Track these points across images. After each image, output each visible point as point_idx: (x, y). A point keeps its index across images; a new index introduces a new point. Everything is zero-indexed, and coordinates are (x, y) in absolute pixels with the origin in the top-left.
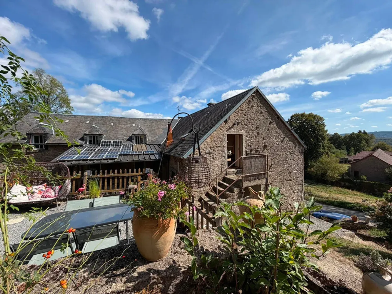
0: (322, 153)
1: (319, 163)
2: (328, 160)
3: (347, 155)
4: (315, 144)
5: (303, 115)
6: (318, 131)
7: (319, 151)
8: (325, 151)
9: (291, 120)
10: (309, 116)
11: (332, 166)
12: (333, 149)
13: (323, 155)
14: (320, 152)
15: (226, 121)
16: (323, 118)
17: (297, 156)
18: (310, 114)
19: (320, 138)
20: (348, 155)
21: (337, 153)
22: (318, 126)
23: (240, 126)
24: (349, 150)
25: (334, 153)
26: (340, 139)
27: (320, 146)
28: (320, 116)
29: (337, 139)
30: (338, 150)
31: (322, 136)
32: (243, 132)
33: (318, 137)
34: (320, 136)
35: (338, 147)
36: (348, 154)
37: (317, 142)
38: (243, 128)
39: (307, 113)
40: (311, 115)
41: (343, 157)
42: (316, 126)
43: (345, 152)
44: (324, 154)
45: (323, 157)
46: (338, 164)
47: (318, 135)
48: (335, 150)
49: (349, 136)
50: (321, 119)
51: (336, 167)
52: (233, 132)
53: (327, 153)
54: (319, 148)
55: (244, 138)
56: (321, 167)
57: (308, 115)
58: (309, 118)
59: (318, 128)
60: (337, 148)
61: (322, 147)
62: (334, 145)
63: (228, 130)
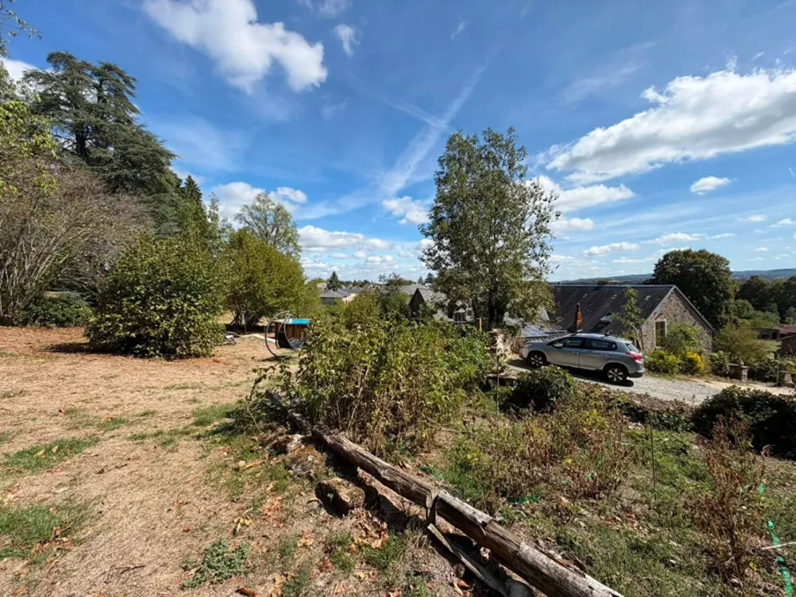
0: (725, 322)
1: (718, 338)
2: (736, 333)
3: (778, 322)
4: (711, 304)
5: (687, 253)
6: (717, 283)
7: (718, 316)
8: (731, 319)
9: (663, 261)
10: (698, 256)
11: (745, 344)
12: (748, 309)
13: (726, 324)
14: (721, 319)
15: (655, 313)
16: (728, 259)
17: (706, 337)
18: (700, 252)
19: (722, 295)
20: (781, 322)
21: (757, 320)
22: (717, 274)
23: (663, 316)
24: (785, 313)
25: (749, 318)
26: (765, 288)
27: (721, 309)
28: (721, 256)
29: (758, 288)
30: (760, 313)
31: (724, 292)
32: (665, 320)
33: (717, 293)
34: (721, 292)
35: (760, 306)
36: (783, 321)
37: (715, 301)
38: (665, 317)
39: (695, 249)
40: (702, 254)
41: (768, 328)
42: (712, 274)
43: (775, 316)
44: (728, 323)
45: (727, 327)
46: (754, 341)
47: (717, 289)
48: (752, 312)
49: (785, 283)
50: (720, 260)
51: (752, 346)
52: (659, 320)
53: (735, 321)
54: (719, 313)
55: (666, 324)
56: (723, 345)
57: (697, 253)
58: (699, 259)
59: (716, 278)
60: (757, 307)
61: (724, 311)
62: (749, 300)
63: (656, 319)
